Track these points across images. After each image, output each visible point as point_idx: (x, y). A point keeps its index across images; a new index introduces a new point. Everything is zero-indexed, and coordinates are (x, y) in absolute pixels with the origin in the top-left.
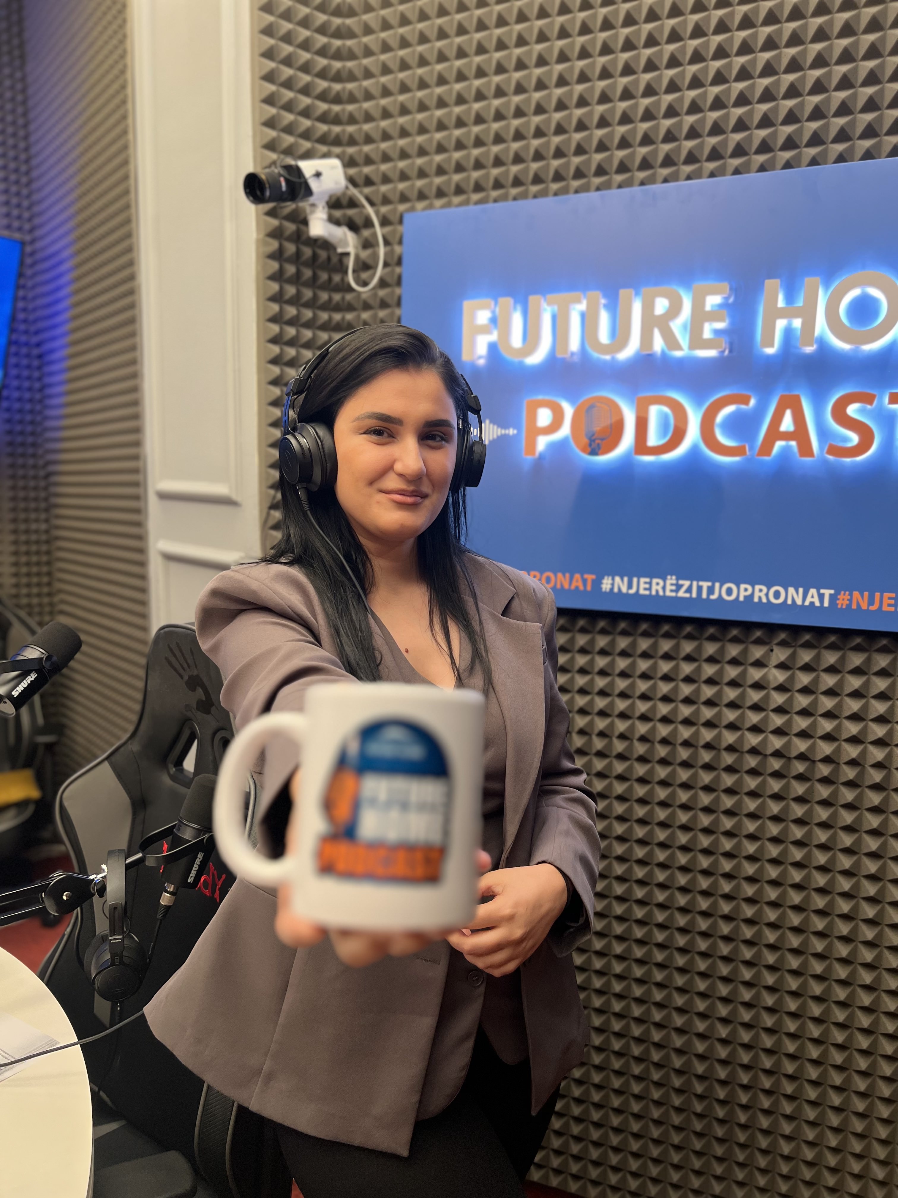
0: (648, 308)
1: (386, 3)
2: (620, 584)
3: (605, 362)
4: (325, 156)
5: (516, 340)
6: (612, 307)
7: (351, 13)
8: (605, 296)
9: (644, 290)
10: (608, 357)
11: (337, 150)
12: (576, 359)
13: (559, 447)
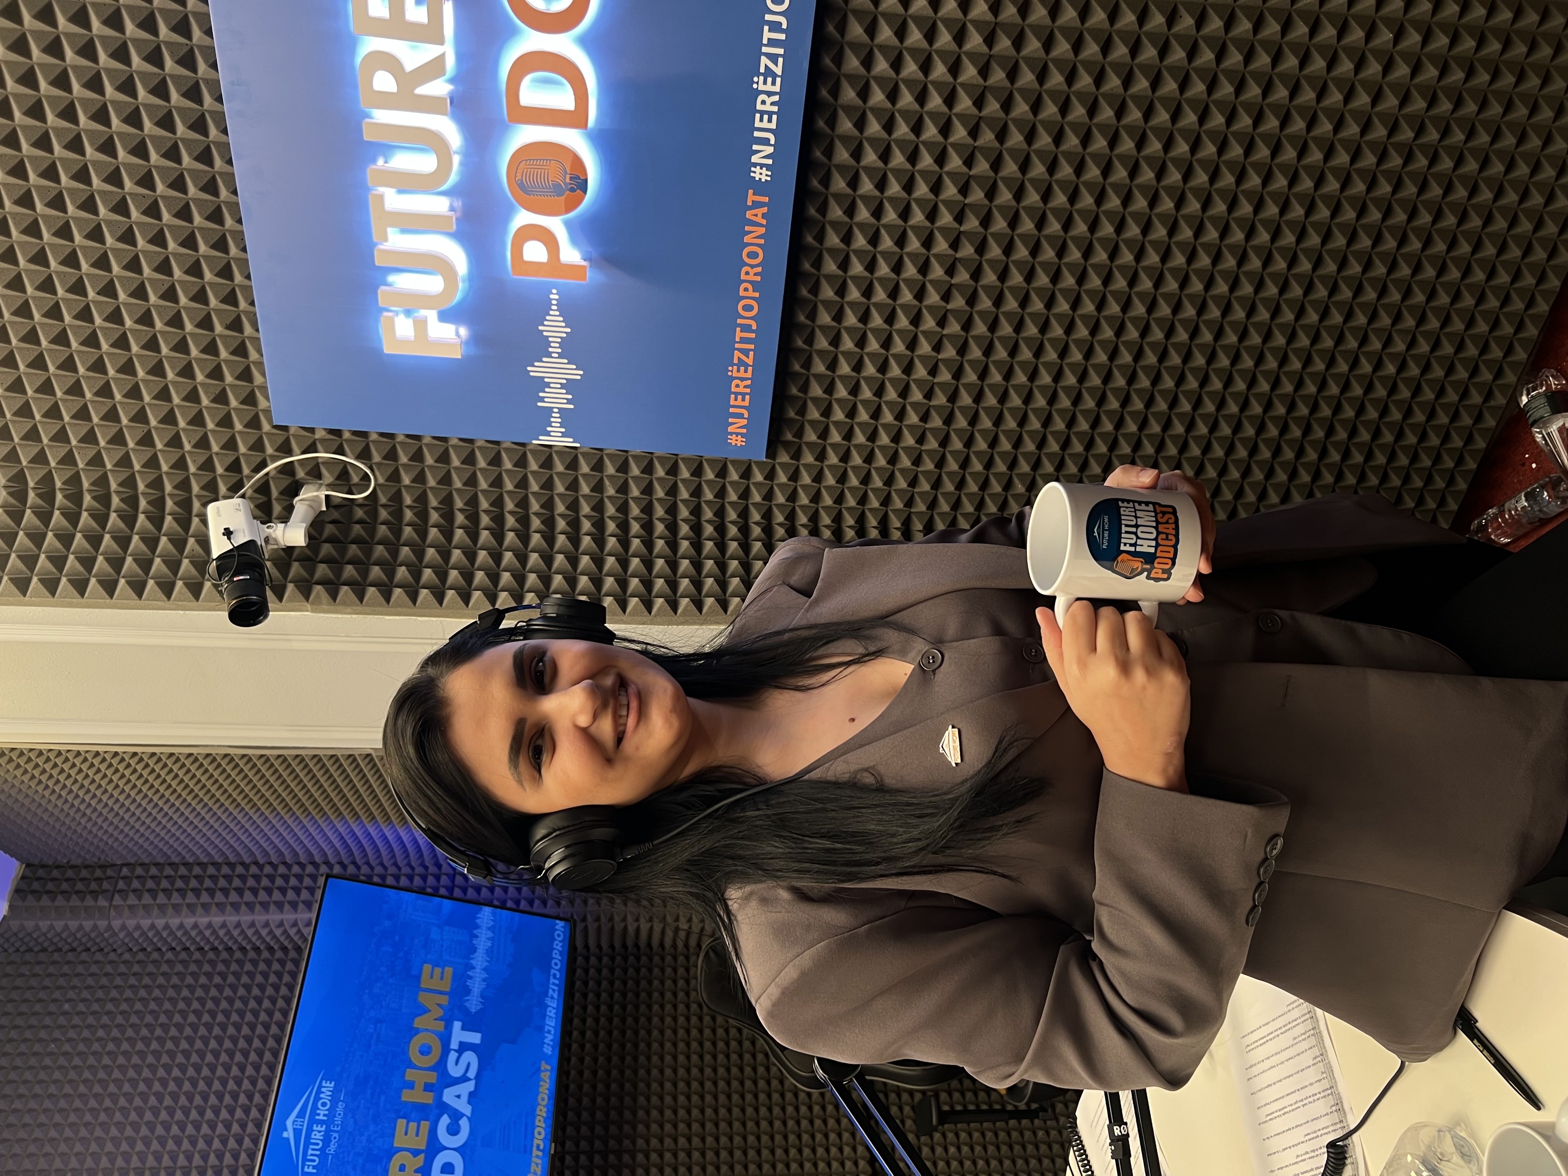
0: (387, 101)
1: (4, 433)
2: (762, 154)
3: (462, 164)
4: (204, 522)
5: (433, 284)
6: (386, 150)
7: (19, 478)
8: (374, 161)
9: (362, 105)
10: (456, 160)
11: (196, 505)
12: (458, 204)
13: (576, 230)
